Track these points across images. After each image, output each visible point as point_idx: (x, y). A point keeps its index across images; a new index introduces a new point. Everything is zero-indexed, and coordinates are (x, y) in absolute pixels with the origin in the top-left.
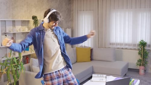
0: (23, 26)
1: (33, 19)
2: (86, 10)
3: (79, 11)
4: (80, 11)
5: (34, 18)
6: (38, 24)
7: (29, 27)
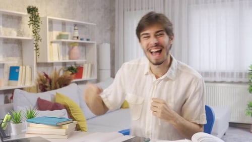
0: (7, 27)
1: (29, 12)
2: (140, 8)
3: (127, 10)
4: (129, 12)
5: (32, 10)
6: (40, 24)
7: (21, 30)
